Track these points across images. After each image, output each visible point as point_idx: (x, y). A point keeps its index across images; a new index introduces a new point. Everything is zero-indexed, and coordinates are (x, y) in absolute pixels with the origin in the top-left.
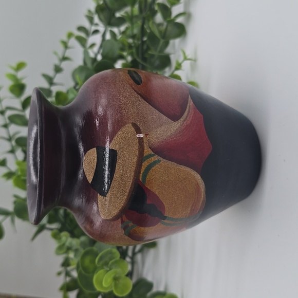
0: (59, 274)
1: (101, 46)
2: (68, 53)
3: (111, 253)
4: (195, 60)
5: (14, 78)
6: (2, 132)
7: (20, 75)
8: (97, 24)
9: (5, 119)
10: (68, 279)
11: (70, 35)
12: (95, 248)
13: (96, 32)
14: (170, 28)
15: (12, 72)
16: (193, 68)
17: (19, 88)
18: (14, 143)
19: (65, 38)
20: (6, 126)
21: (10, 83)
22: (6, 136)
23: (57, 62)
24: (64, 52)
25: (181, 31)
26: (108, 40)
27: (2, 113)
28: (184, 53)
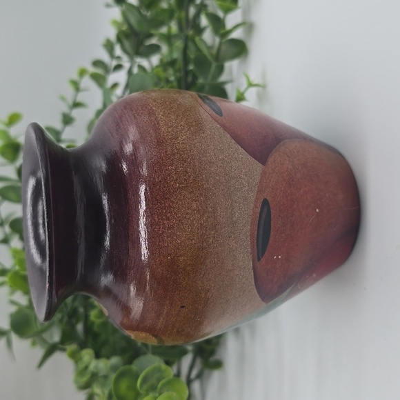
1: (127, 86)
2: (81, 98)
4: (264, 87)
5: (4, 135)
7: (13, 131)
8: (119, 58)
11: (82, 73)
13: (119, 67)
14: (224, 48)
15: (3, 128)
16: (261, 98)
17: (12, 149)
18: (7, 228)
19: (75, 77)
23: (65, 109)
24: (76, 96)
25: (240, 49)
26: (136, 74)
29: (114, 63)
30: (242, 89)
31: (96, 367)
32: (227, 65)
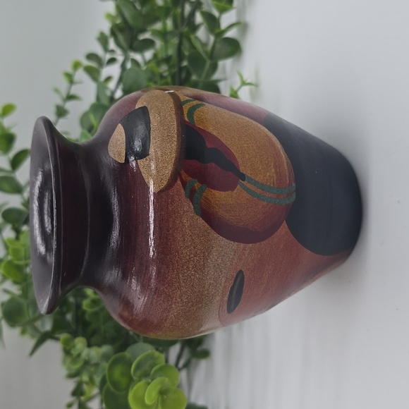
0: (70, 406)
1: (120, 80)
2: (75, 90)
3: (151, 357)
4: (257, 85)
7: (7, 122)
8: (112, 51)
11: (77, 65)
12: (127, 354)
13: (112, 61)
14: (218, 46)
17: (6, 141)
19: (69, 69)
23: (59, 102)
24: (70, 89)
25: (234, 48)
26: (130, 69)
29: (108, 56)
30: (236, 88)
31: (88, 355)
32: (221, 63)
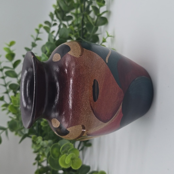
0: (34, 164)
1: (58, 32)
2: (39, 36)
3: (68, 145)
4: (114, 37)
5: (8, 50)
6: (1, 81)
7: (12, 48)
8: (55, 20)
9: (3, 74)
10: (40, 167)
11: (41, 26)
12: (59, 143)
13: (55, 24)
14: (98, 20)
15: (7, 47)
16: (112, 41)
17: (11, 56)
18: (8, 87)
19: (38, 28)
20: (3, 78)
21: (6, 53)
22: (3, 83)
23: (33, 41)
24: (37, 36)
25: (105, 21)
26: (62, 28)
27: (2, 70)
28: (107, 33)
29: (53, 22)
30: (105, 38)
31: (43, 144)
32: (99, 27)
